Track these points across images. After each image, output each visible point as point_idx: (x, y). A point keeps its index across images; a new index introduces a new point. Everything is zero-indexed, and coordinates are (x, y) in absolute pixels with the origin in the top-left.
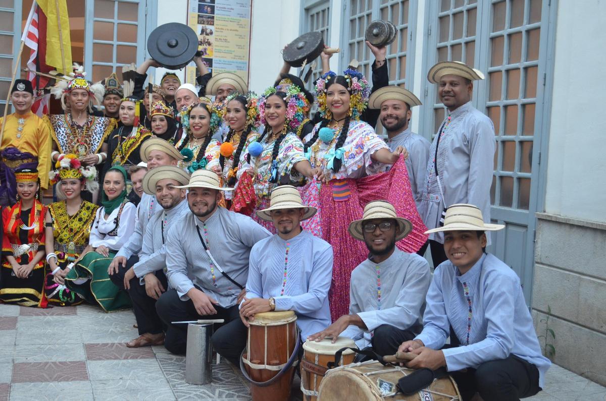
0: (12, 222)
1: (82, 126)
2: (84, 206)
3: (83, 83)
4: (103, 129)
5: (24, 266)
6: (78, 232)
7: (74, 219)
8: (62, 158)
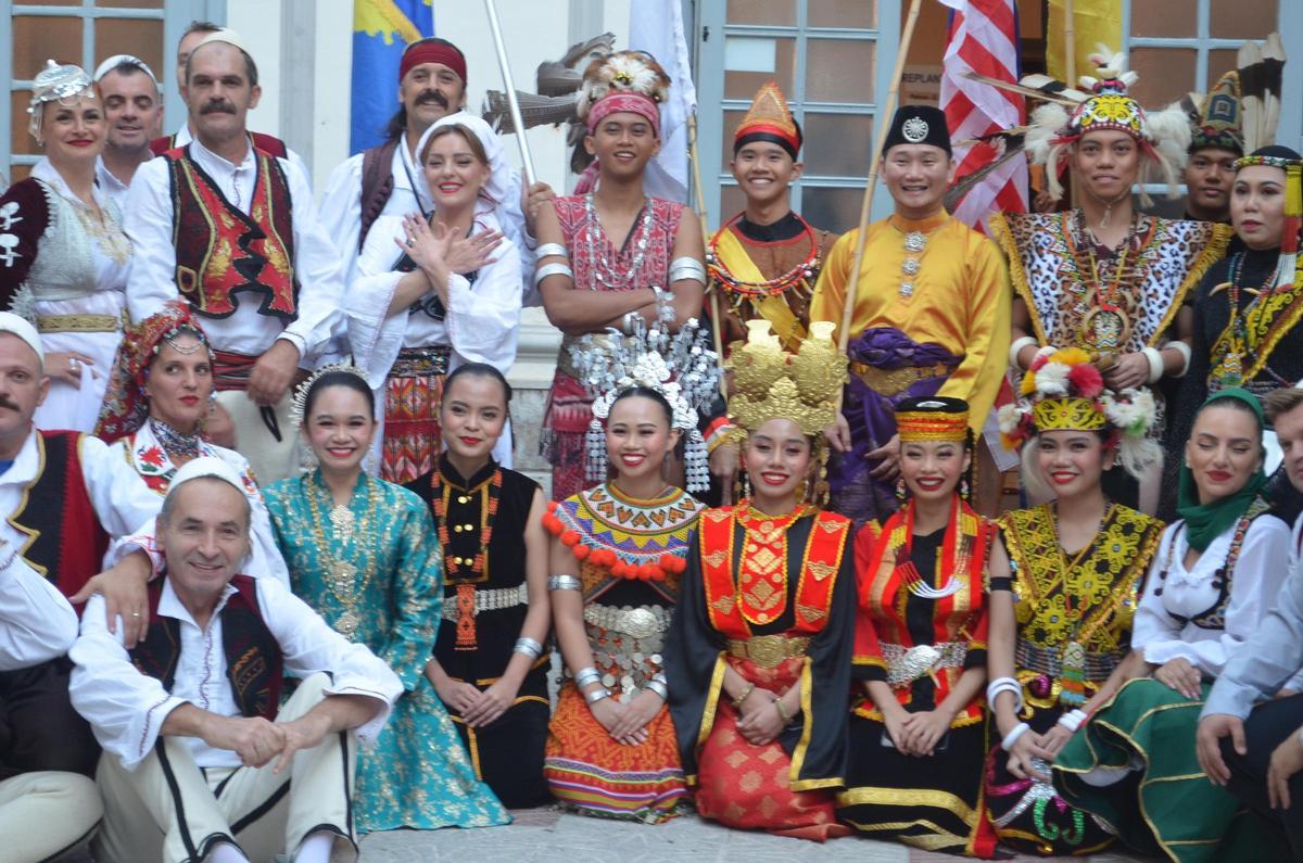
0: (885, 574)
1: (1112, 248)
2: (1113, 521)
3: (1120, 108)
4: (1181, 259)
5: (922, 717)
6: (1094, 608)
7: (1081, 563)
8: (1043, 362)
